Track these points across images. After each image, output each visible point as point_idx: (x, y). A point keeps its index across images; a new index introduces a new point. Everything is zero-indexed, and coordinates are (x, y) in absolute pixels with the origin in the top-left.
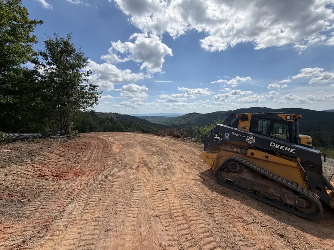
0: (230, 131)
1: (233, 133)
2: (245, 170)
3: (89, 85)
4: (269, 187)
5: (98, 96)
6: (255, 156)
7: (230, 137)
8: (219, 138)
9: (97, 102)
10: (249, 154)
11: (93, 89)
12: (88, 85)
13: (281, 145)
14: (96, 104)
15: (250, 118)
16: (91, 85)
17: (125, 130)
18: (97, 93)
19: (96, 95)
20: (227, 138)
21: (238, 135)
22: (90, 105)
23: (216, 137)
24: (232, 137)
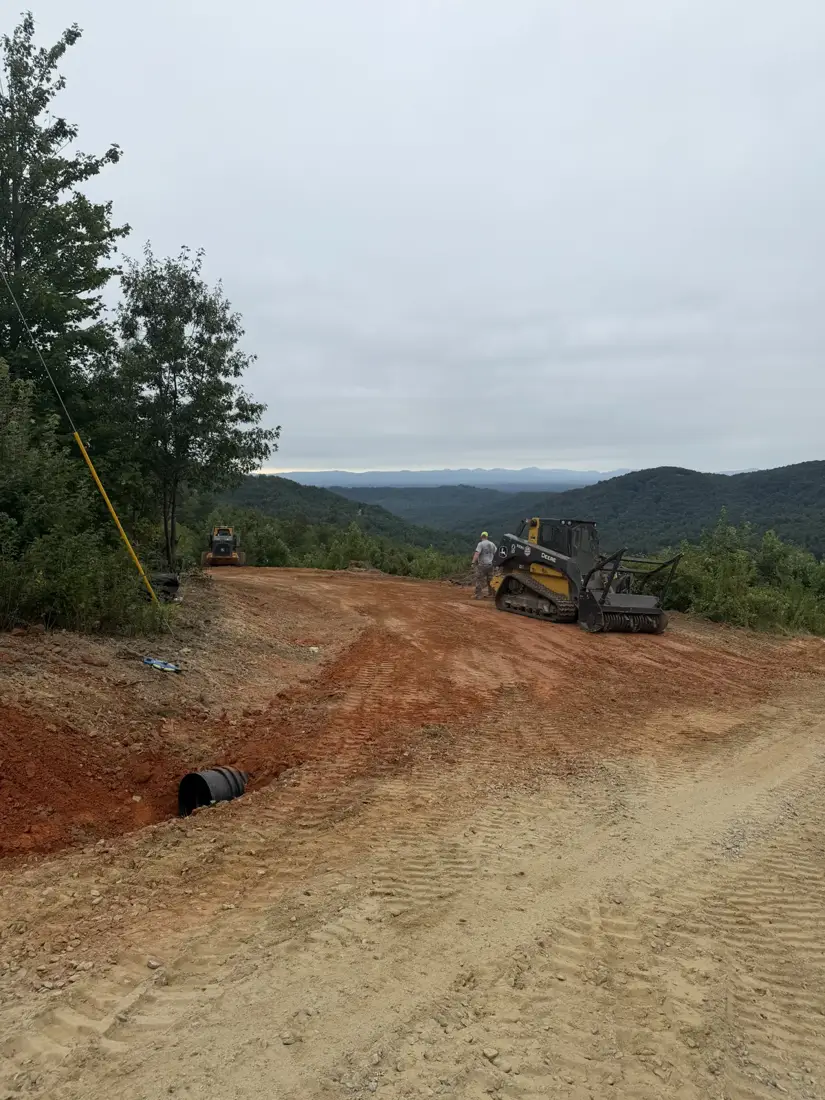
3: (237, 405)
5: (270, 444)
10: (531, 570)
11: (248, 419)
12: (233, 404)
15: (538, 525)
16: (241, 405)
18: (265, 434)
19: (263, 442)
20: (513, 551)
21: (521, 547)
23: (502, 552)
24: (517, 549)
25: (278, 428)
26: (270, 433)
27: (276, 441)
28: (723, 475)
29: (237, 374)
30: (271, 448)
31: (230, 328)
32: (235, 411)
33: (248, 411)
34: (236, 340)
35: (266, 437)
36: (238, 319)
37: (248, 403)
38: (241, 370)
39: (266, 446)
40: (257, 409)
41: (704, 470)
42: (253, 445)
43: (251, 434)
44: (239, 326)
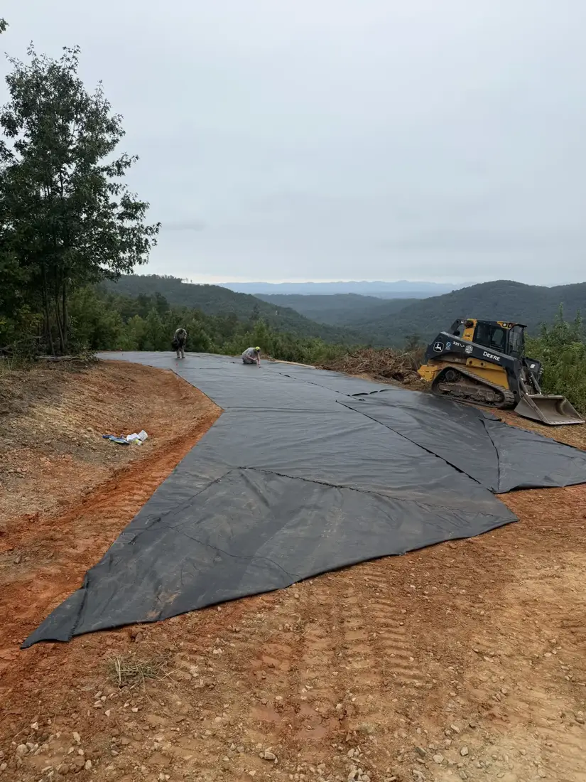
0: (451, 340)
1: (454, 343)
2: (462, 379)
3: (122, 204)
4: (477, 390)
5: (150, 239)
6: (473, 364)
7: (451, 347)
8: (440, 348)
9: (143, 256)
10: (468, 363)
11: (132, 217)
12: (119, 203)
13: (492, 354)
14: (140, 263)
15: (475, 325)
16: (126, 203)
17: (212, 346)
18: (146, 230)
19: (144, 237)
20: (448, 348)
21: (458, 344)
22: (124, 266)
23: (438, 347)
24: (453, 346)
25: (158, 224)
26: (151, 229)
27: (155, 236)
28: (545, 287)
29: (120, 173)
30: (151, 242)
31: (111, 128)
32: (120, 209)
33: (133, 209)
34: (118, 140)
35: (146, 233)
36: (119, 120)
37: (133, 202)
38: (124, 170)
39: (147, 241)
40: (139, 207)
41: (530, 283)
42: (134, 240)
43: (133, 230)
44: (119, 126)
